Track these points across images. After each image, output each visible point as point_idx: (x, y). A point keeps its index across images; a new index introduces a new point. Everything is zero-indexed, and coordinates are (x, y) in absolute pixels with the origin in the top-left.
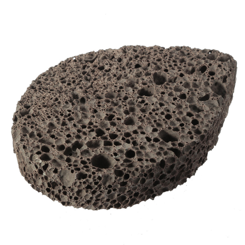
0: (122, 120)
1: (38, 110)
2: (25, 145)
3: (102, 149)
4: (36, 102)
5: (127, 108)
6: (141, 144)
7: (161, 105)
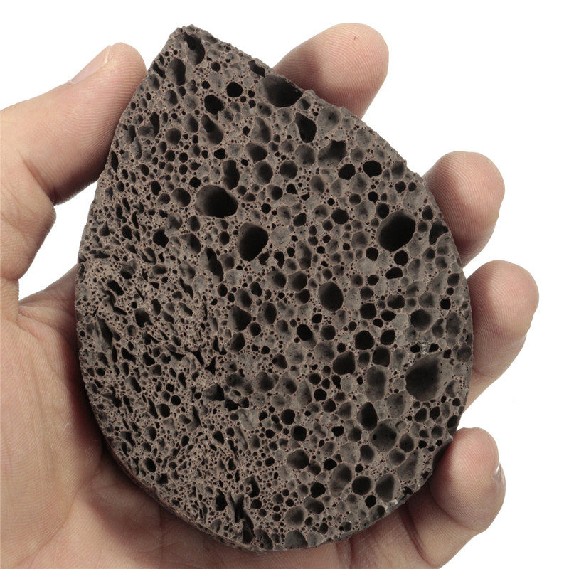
0: (321, 313)
1: (241, 483)
2: (339, 525)
3: (396, 373)
4: (214, 481)
5: (291, 295)
6: (402, 291)
7: (301, 220)
